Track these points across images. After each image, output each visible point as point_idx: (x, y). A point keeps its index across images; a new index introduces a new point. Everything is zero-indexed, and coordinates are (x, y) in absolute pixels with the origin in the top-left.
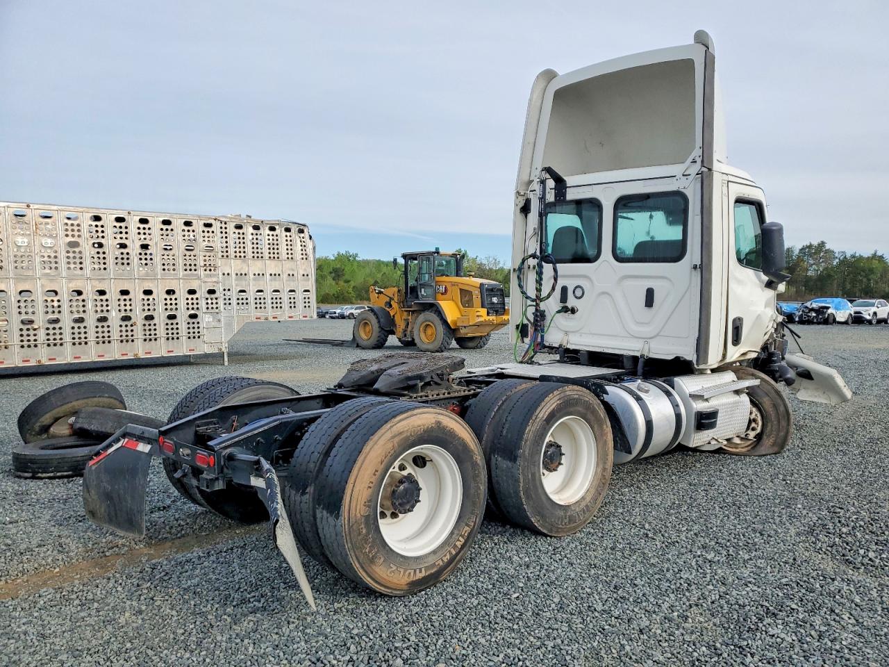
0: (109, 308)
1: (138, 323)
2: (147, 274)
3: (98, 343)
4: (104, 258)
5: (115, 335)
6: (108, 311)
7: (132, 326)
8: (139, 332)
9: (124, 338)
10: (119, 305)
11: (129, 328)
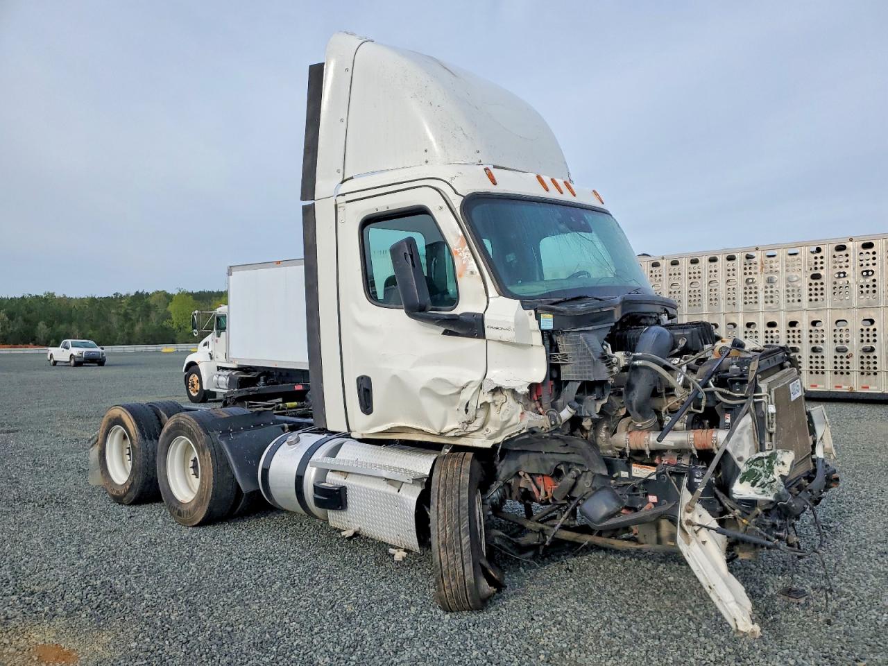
0: (824, 339)
1: (854, 355)
2: (869, 303)
3: (811, 373)
4: (822, 289)
5: (829, 366)
6: (822, 342)
7: (847, 357)
8: (855, 365)
9: (839, 369)
10: (835, 336)
11: (844, 360)
